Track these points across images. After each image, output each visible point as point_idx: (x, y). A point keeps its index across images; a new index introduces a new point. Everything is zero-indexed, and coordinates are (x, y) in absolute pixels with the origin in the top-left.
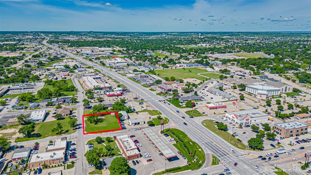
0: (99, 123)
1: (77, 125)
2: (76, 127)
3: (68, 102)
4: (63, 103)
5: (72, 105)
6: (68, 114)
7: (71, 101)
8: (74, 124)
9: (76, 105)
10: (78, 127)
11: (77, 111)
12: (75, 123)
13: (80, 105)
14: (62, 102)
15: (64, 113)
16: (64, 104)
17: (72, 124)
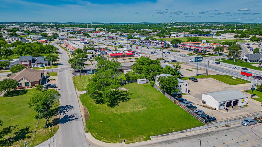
0: (122, 103)
1: (61, 110)
2: (54, 117)
3: (41, 63)
4: (30, 65)
5: (47, 68)
6: (36, 82)
7: (47, 62)
8: (49, 107)
9: (57, 68)
10: (61, 116)
11: (57, 76)
12: (53, 105)
13: (64, 69)
14: (28, 63)
15: (27, 79)
16: (32, 66)
17: (41, 108)
